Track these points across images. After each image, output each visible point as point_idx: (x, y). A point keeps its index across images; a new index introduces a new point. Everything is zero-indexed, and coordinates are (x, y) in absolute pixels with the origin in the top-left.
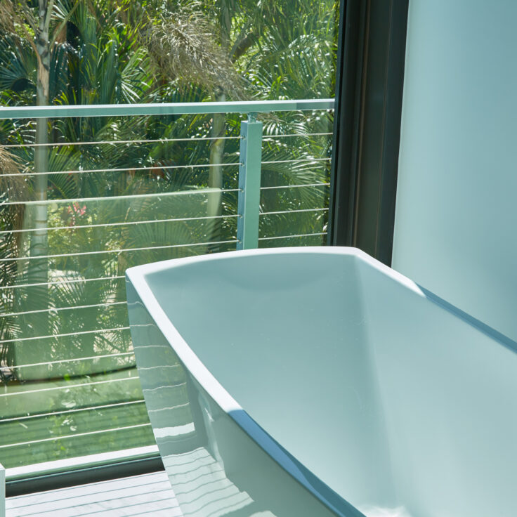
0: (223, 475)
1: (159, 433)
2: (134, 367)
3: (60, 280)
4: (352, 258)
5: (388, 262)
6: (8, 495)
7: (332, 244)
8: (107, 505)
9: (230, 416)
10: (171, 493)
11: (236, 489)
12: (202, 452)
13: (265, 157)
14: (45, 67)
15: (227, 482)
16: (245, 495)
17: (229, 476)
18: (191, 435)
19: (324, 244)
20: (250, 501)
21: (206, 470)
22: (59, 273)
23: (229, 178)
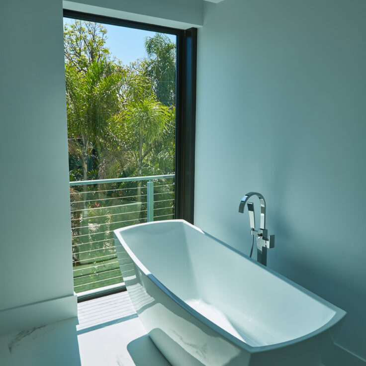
0: (145, 292)
1: (125, 279)
2: (116, 257)
3: (92, 226)
4: (182, 223)
5: (193, 223)
6: (78, 302)
7: (176, 219)
8: (110, 303)
9: (148, 276)
10: (129, 298)
11: (149, 296)
12: (138, 285)
13: (154, 193)
14: (86, 163)
15: (147, 294)
16: (152, 298)
17: (147, 292)
18: (135, 279)
19: (173, 219)
20: (154, 300)
21: (140, 290)
22: (91, 224)
23: (144, 199)
